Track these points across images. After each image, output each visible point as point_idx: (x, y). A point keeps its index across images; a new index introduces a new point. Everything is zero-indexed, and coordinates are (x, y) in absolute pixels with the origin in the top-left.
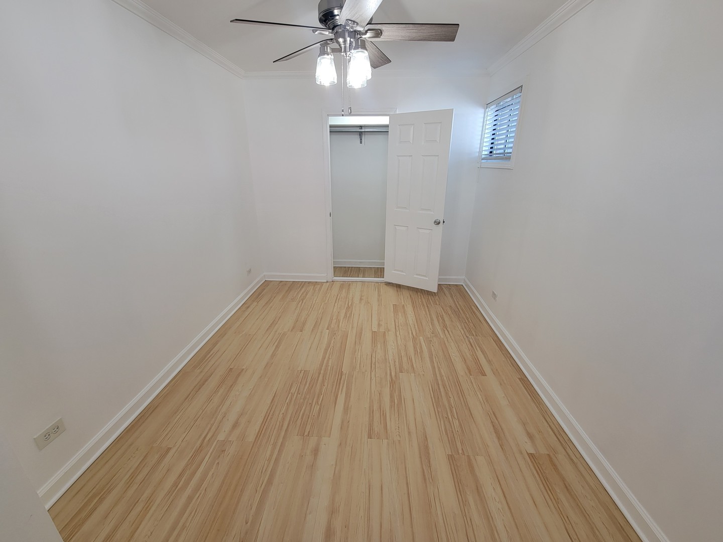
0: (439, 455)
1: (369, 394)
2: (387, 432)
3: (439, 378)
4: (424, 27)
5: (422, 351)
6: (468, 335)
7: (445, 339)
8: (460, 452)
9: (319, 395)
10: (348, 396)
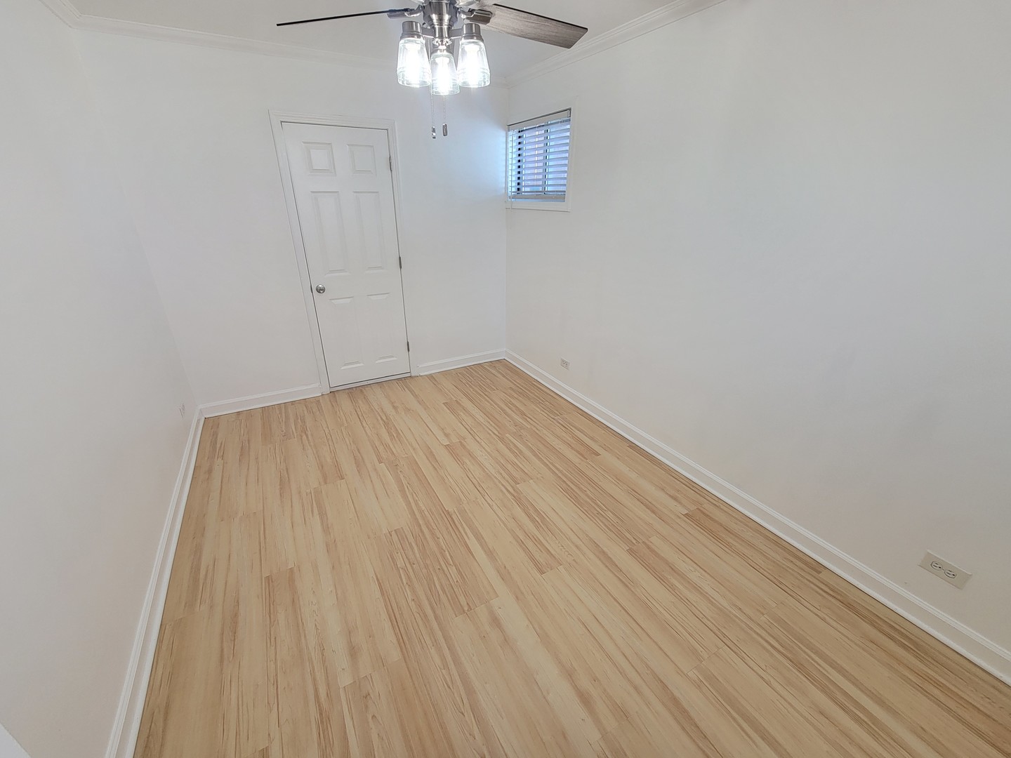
0: (619, 553)
1: (501, 524)
2: (554, 557)
3: (560, 475)
4: (548, 23)
5: (521, 452)
6: (553, 417)
7: (534, 429)
8: (634, 542)
9: (441, 553)
10: (479, 538)
